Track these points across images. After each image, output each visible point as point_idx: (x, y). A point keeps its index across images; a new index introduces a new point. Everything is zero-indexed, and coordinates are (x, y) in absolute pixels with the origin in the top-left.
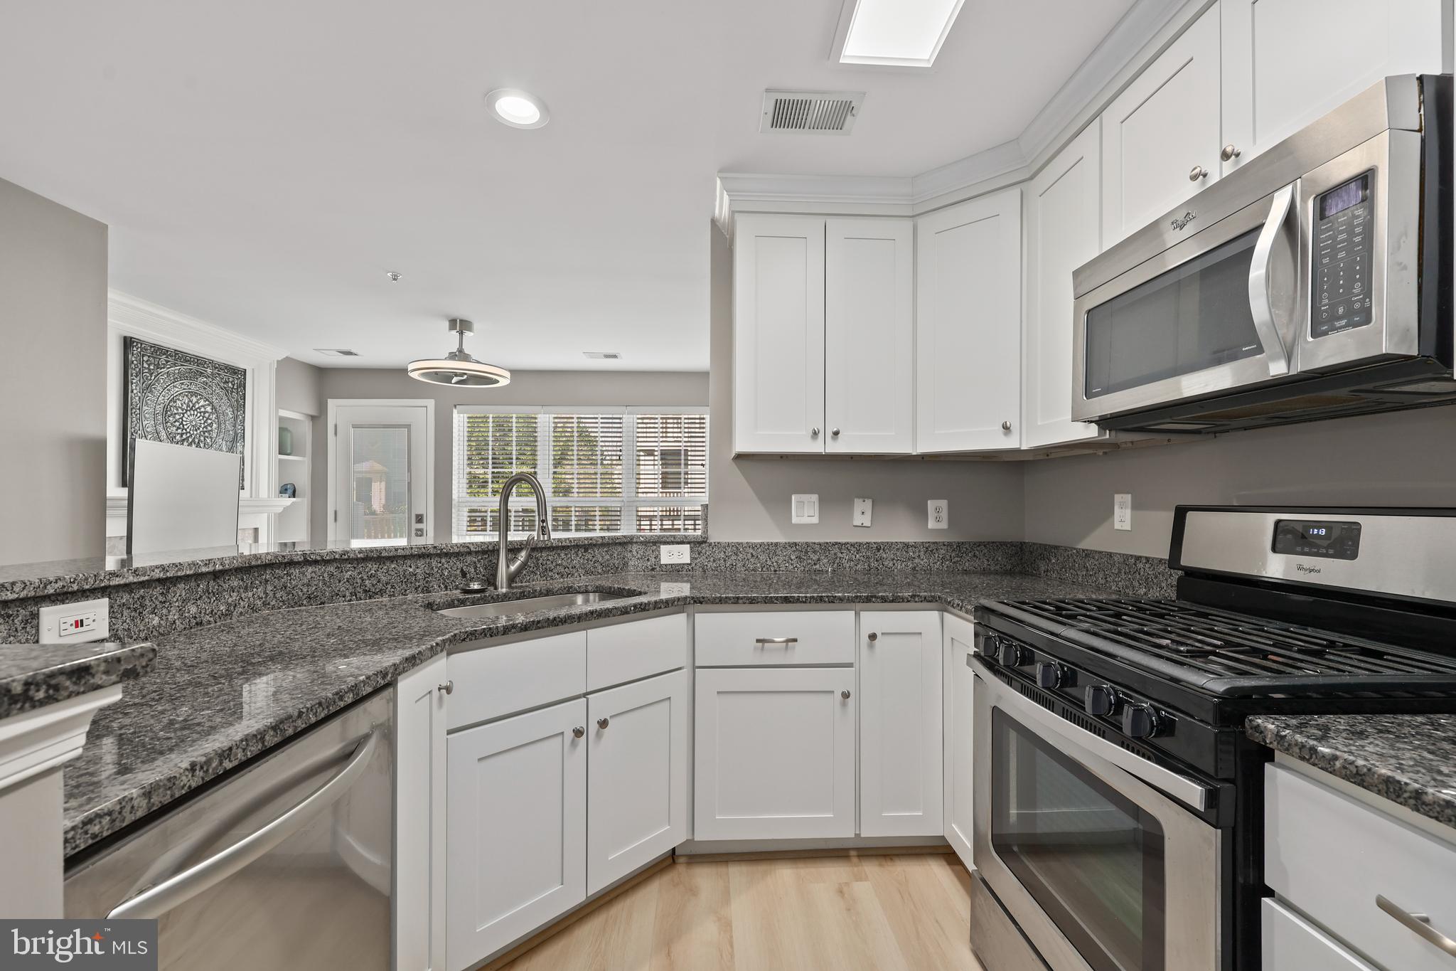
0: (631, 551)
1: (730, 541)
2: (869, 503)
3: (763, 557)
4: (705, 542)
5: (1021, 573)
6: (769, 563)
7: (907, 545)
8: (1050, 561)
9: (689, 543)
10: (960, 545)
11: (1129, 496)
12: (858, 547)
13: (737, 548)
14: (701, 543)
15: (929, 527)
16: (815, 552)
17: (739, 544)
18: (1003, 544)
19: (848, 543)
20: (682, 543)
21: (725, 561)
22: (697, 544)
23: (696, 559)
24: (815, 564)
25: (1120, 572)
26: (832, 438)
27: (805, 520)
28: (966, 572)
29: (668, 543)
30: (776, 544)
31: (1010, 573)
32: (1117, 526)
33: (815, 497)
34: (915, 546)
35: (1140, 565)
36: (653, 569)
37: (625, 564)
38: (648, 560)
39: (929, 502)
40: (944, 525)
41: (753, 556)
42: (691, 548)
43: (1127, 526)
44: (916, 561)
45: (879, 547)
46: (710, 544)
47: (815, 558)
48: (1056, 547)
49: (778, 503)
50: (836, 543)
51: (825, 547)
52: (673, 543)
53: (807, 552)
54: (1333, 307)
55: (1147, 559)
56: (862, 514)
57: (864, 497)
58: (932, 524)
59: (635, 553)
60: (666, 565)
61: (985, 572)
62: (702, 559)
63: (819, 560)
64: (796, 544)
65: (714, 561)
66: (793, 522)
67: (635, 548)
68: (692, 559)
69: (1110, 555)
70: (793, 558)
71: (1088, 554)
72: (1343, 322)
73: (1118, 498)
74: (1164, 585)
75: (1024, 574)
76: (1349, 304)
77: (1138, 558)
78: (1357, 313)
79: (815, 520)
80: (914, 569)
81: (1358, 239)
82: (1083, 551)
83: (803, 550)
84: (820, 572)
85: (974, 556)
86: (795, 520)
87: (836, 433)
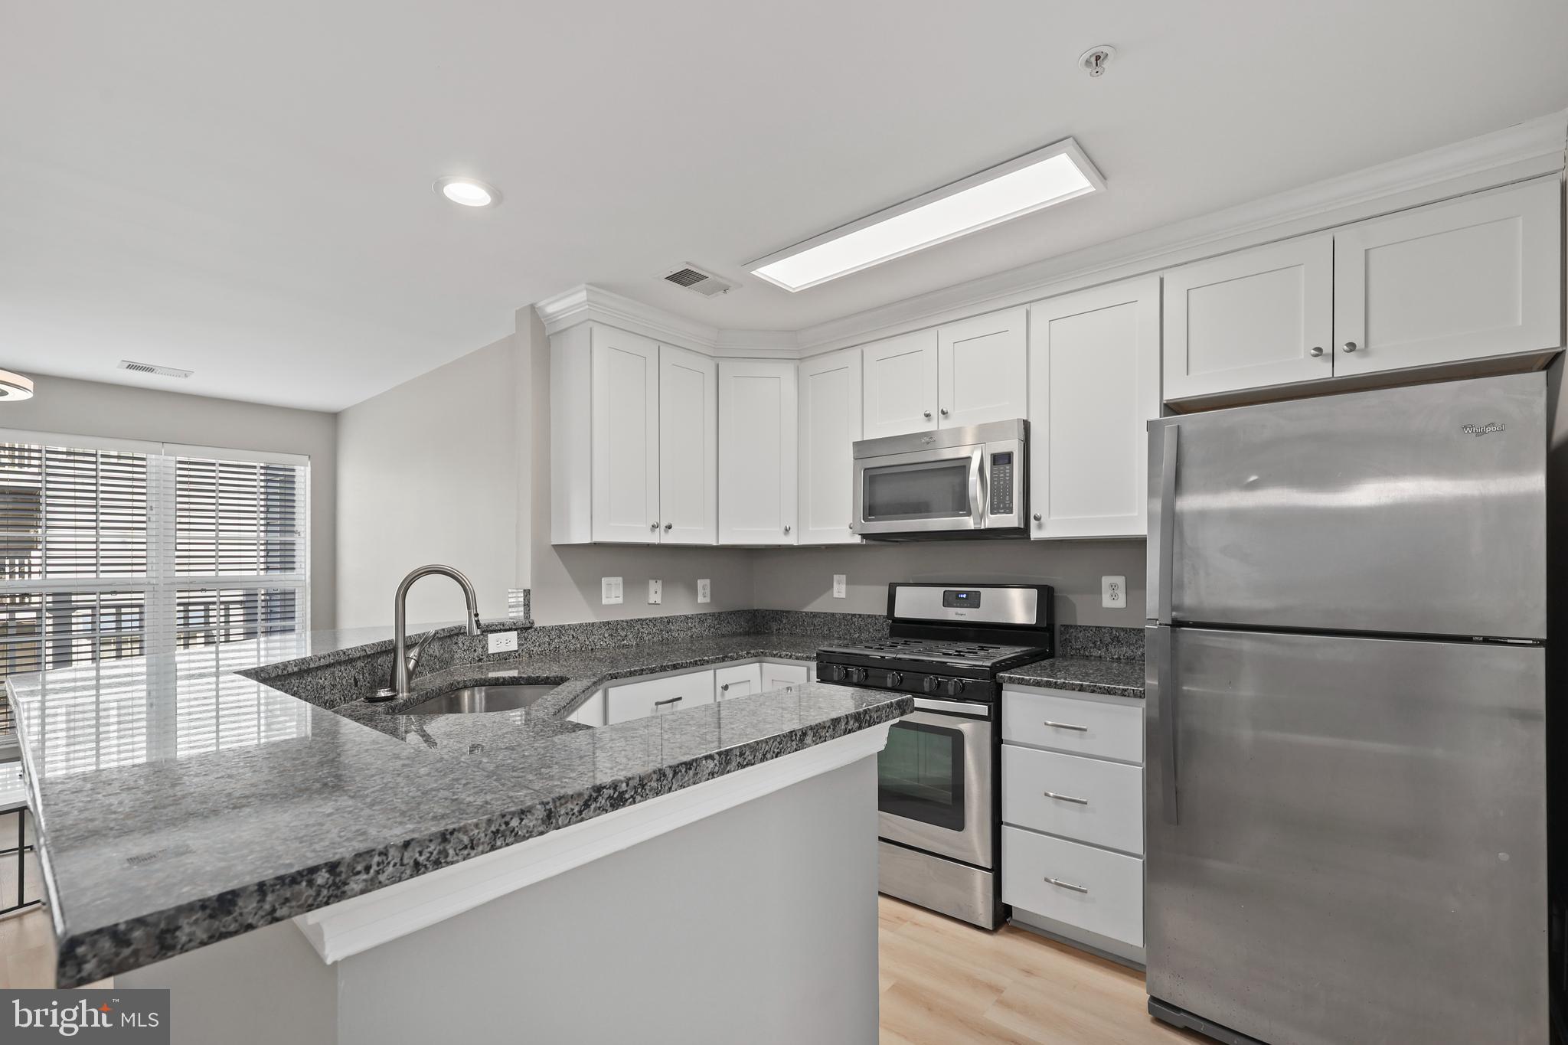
0: (456, 643)
1: (554, 625)
2: (660, 582)
3: (582, 638)
4: (531, 628)
5: (754, 633)
6: (587, 643)
7: (687, 618)
8: (782, 622)
9: (516, 630)
10: (720, 614)
11: (845, 576)
12: (653, 621)
13: (561, 630)
14: (527, 629)
15: (699, 602)
16: (623, 629)
17: (562, 626)
18: (744, 611)
19: (648, 619)
20: (510, 630)
21: (549, 644)
22: (524, 629)
23: (523, 645)
24: (623, 640)
25: (840, 625)
26: (665, 531)
27: (613, 601)
28: (723, 636)
29: (496, 631)
30: (593, 624)
31: (747, 634)
32: (836, 595)
33: (620, 580)
34: (692, 618)
35: (855, 620)
36: (480, 660)
37: (452, 658)
38: (475, 651)
39: (699, 581)
40: (708, 600)
41: (573, 637)
42: (518, 634)
43: (843, 595)
44: (693, 630)
45: (669, 621)
46: (536, 629)
47: (623, 634)
48: (788, 612)
49: (590, 586)
50: (639, 620)
51: (630, 624)
52: (500, 631)
53: (617, 630)
54: (999, 504)
55: (860, 615)
56: (655, 593)
57: (656, 579)
58: (701, 599)
59: (461, 645)
60: (493, 654)
61: (735, 634)
62: (528, 645)
63: (626, 636)
64: (608, 623)
65: (539, 645)
66: (603, 603)
67: (461, 639)
68: (520, 645)
69: (833, 615)
70: (606, 635)
71: (815, 615)
72: (1002, 511)
73: (836, 577)
74: (871, 630)
75: (758, 633)
76: (1005, 504)
77: (854, 615)
78: (1007, 508)
79: (620, 600)
80: (691, 637)
81: (1007, 478)
82: (811, 613)
83: (612, 627)
84: (627, 646)
85: (728, 622)
86: (605, 601)
87: (669, 527)
